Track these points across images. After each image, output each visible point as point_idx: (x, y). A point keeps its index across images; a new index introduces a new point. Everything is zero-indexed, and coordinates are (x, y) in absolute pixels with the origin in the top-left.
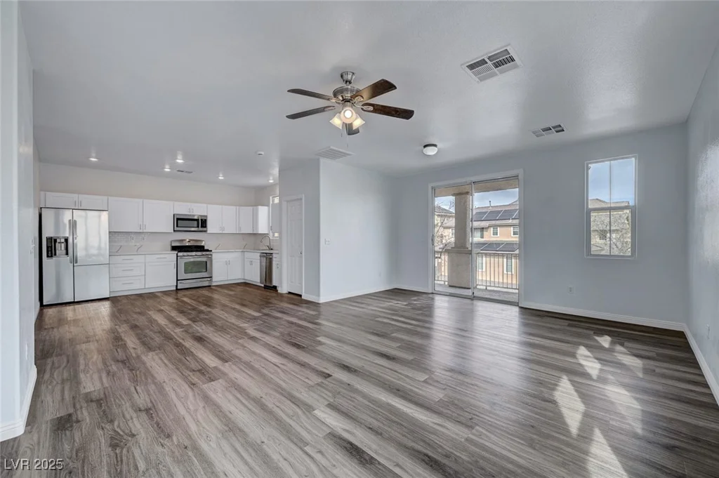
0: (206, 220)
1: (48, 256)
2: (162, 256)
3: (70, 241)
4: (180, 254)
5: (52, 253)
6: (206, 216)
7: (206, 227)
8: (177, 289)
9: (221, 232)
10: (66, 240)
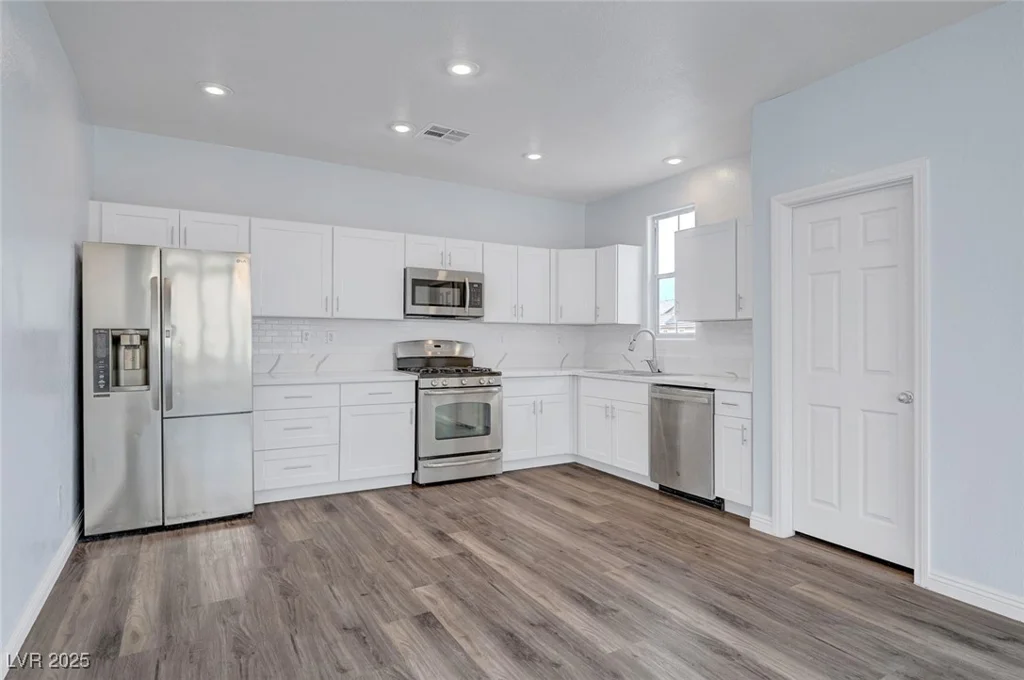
0: (480, 285)
1: (97, 388)
2: (379, 388)
3: (154, 339)
4: (425, 382)
5: (106, 379)
6: (482, 275)
7: (480, 305)
8: (415, 483)
9: (515, 321)
10: (145, 339)
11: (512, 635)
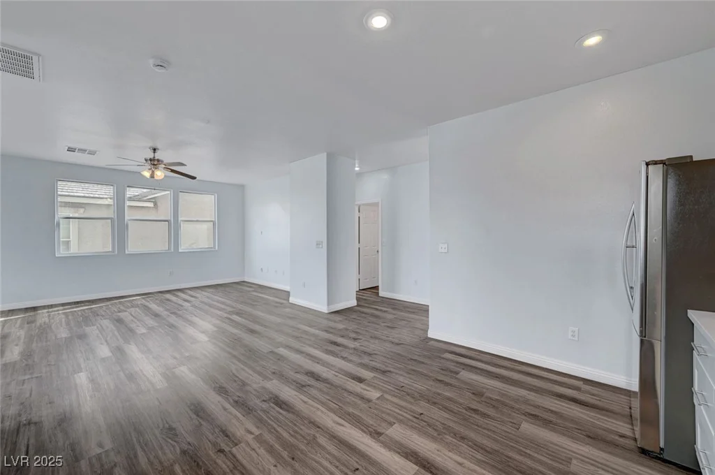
11: (317, 380)
